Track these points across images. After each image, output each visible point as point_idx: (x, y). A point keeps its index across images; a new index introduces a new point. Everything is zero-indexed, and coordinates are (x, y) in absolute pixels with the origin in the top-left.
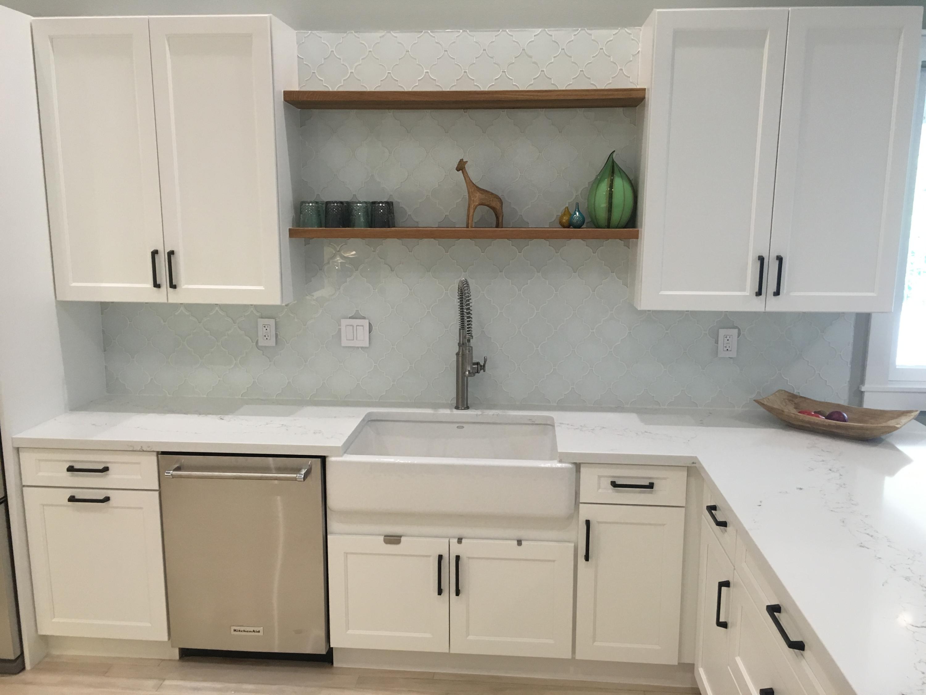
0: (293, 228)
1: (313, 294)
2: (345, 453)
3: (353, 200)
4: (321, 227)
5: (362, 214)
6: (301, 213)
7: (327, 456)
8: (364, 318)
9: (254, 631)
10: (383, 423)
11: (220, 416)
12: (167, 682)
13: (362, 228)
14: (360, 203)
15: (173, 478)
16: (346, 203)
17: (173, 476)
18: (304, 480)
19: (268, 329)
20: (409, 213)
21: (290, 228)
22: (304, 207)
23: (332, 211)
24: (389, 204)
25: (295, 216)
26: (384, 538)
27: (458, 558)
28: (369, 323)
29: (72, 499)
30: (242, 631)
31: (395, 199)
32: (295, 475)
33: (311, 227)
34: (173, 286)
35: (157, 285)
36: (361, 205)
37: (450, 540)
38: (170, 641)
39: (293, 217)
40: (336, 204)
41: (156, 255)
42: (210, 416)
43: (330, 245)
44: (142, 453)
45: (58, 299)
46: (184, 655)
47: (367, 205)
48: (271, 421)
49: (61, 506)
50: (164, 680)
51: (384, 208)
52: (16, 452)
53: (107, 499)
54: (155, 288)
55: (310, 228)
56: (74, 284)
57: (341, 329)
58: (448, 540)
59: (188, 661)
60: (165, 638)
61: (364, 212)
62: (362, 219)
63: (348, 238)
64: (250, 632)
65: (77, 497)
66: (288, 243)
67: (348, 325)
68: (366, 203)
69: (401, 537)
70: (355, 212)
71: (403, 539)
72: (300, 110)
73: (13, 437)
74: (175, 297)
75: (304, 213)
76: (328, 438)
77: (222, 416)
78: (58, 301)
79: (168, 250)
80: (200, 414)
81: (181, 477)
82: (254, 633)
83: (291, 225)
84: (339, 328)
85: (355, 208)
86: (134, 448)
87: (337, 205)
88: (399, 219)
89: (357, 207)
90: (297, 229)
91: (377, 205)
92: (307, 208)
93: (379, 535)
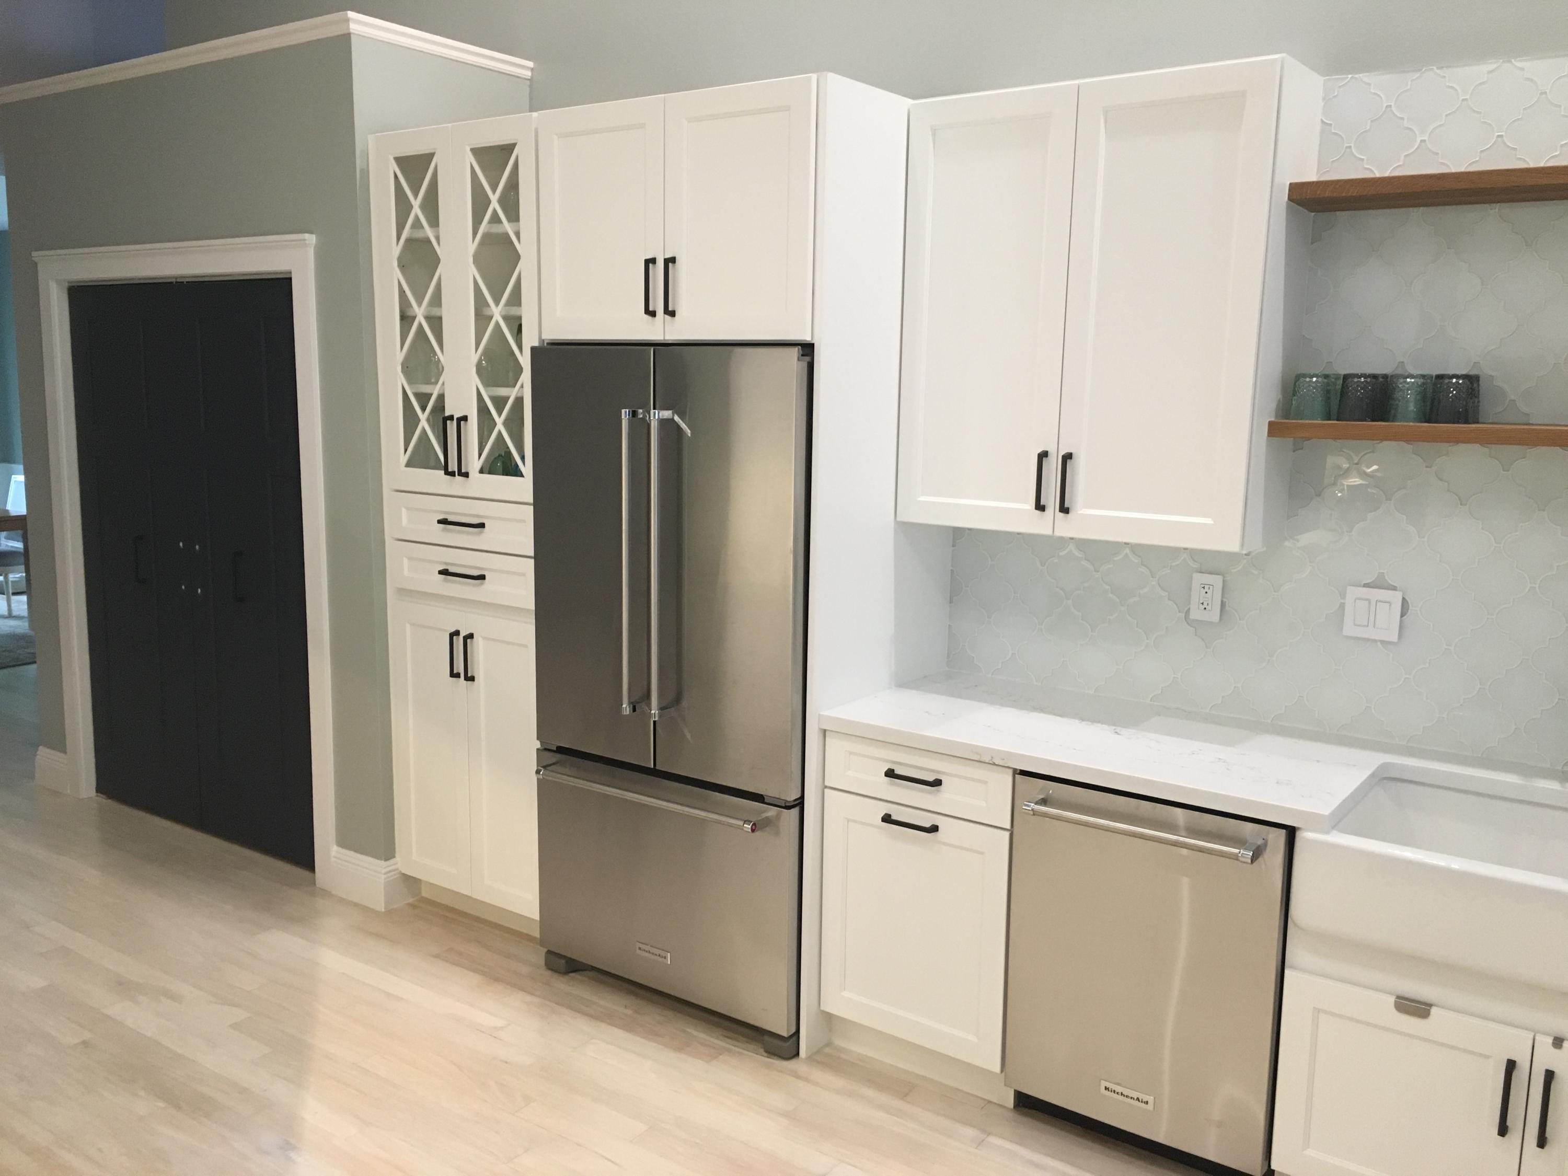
0: (1276, 421)
1: (1298, 537)
2: (1333, 828)
3: (1397, 372)
4: (1329, 419)
5: (1413, 396)
6: (1294, 393)
7: (1299, 828)
8: (1394, 588)
9: (1138, 1099)
10: (1412, 786)
11: (1114, 728)
12: (993, 1140)
13: (1411, 424)
14: (1412, 376)
15: (1034, 815)
16: (1383, 378)
17: (1035, 813)
18: (1252, 862)
19: (1210, 592)
20: (1513, 397)
21: (1270, 420)
22: (1301, 385)
23: (1353, 391)
24: (1472, 381)
25: (1281, 400)
26: (1395, 1001)
27: (1550, 1076)
28: (1404, 599)
29: (887, 819)
30: (1118, 1093)
31: (1486, 370)
32: (1237, 851)
33: (1310, 420)
34: (1064, 510)
35: (1040, 507)
36: (1413, 380)
37: (1537, 1038)
38: (1003, 1073)
39: (1279, 401)
40: (1362, 379)
41: (1044, 459)
42: (1099, 725)
43: (1342, 453)
44: (992, 766)
45: (898, 519)
46: (1021, 1104)
47: (1425, 381)
48: (1200, 750)
49: (872, 825)
50: (989, 1134)
51: (1460, 386)
52: (821, 735)
53: (934, 829)
54: (1037, 511)
55: (1307, 421)
56: (922, 498)
57: (1344, 603)
58: (1532, 1036)
59: (1026, 1115)
60: (997, 1069)
61: (1417, 394)
62: (1412, 407)
63: (1378, 441)
64: (1131, 1098)
65: (894, 817)
66: (1264, 448)
67: (1359, 599)
68: (1423, 376)
69: (1431, 1005)
70: (1398, 395)
71: (1434, 1010)
72: (1315, 215)
73: (822, 713)
74: (1065, 527)
75: (1299, 395)
76: (1303, 796)
77: (1118, 729)
78: (899, 522)
79: (1062, 453)
80: (1083, 720)
81: (1045, 815)
82: (1137, 1102)
83: (1273, 413)
84: (1341, 603)
85: (1400, 386)
86: (981, 757)
87: (1365, 381)
88: (1489, 408)
89: (1404, 384)
90: (1284, 423)
91: (1446, 381)
92: (1306, 385)
93: (1390, 993)
